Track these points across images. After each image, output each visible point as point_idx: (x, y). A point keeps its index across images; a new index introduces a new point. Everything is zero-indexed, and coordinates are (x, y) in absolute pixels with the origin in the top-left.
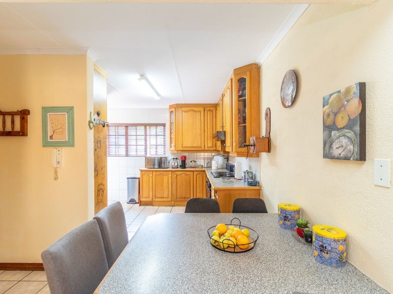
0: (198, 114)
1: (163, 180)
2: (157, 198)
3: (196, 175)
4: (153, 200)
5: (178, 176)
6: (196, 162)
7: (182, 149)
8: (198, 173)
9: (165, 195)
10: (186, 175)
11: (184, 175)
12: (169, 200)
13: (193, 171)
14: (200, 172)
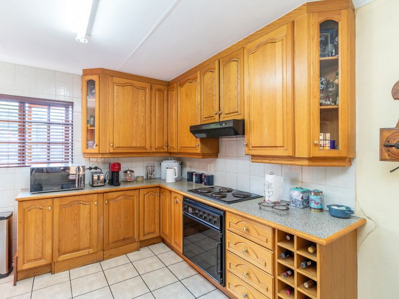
0: (141, 93)
1: (78, 214)
2: (64, 253)
3: (144, 195)
4: (55, 260)
5: (111, 202)
6: (133, 172)
7: (112, 151)
8: (146, 191)
9: (85, 242)
10: (126, 196)
11: (121, 198)
12: (91, 251)
13: (139, 189)
14: (150, 190)
